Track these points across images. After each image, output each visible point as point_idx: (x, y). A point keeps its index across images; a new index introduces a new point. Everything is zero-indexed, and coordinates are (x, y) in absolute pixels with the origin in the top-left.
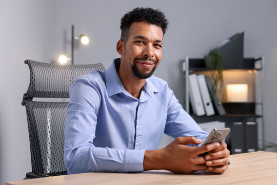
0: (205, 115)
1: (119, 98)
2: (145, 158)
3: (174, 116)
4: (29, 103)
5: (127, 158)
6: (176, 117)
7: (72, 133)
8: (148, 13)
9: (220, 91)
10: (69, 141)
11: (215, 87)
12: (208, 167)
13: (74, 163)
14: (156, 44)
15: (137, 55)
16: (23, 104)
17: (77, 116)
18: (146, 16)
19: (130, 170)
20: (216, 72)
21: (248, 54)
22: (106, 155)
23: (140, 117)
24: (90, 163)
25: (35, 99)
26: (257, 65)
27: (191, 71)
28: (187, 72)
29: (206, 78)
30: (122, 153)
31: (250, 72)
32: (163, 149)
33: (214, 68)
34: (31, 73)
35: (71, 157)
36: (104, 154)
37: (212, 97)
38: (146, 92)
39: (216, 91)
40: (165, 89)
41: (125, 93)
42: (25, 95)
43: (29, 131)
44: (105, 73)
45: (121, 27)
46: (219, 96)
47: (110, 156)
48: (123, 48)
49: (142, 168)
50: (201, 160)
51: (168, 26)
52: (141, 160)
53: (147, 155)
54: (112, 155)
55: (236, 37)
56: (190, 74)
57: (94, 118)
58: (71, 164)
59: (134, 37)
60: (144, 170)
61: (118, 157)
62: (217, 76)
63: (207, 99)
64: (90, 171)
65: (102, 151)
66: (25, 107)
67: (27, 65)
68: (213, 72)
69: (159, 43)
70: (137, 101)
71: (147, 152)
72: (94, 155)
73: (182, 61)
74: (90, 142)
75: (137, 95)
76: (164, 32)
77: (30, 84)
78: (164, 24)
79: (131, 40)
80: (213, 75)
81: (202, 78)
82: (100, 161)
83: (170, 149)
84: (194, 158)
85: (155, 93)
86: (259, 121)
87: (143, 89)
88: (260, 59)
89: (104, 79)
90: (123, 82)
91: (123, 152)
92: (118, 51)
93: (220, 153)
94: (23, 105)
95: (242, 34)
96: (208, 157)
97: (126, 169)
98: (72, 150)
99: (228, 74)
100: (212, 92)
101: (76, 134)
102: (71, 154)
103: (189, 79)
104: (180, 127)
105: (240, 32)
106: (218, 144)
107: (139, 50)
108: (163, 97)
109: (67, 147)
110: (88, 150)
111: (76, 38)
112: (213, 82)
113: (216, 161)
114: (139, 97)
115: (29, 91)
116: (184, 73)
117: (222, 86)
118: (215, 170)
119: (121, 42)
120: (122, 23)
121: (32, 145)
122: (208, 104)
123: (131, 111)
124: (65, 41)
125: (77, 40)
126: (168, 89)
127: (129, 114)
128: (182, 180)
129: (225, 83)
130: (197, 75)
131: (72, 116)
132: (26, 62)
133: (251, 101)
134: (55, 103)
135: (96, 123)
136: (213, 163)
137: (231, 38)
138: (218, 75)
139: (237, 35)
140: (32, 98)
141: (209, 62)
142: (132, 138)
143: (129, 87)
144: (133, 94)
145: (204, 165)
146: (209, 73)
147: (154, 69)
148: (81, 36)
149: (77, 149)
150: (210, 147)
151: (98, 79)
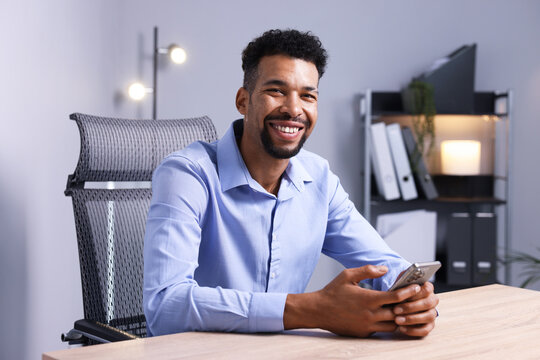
0: (401, 199)
1: (241, 194)
2: (287, 308)
3: (340, 224)
4: (78, 192)
5: (255, 308)
6: (344, 226)
7: (157, 260)
8: (289, 38)
9: (428, 155)
10: (152, 274)
11: (420, 148)
12: (398, 326)
13: (161, 314)
14: (305, 94)
15: (270, 111)
16: (68, 193)
17: (165, 228)
18: (285, 44)
19: (261, 329)
20: (423, 119)
21: (483, 84)
22: (219, 301)
23: (279, 227)
24: (189, 315)
25: (88, 185)
26: (500, 106)
27: (376, 117)
28: (368, 119)
29: (404, 129)
30: (246, 299)
31: (486, 118)
32: (319, 292)
33: (419, 112)
34: (83, 139)
35: (156, 304)
36: (214, 301)
37: (413, 165)
38: (289, 180)
39: (420, 155)
40: (325, 175)
41: (252, 186)
42: (71, 177)
43: (79, 243)
44: (216, 147)
45: (243, 67)
46: (426, 164)
47: (224, 304)
48: (246, 103)
49: (280, 326)
50: (387, 315)
51: (328, 61)
52: (280, 312)
53: (291, 303)
54: (228, 301)
55: (462, 53)
56: (374, 122)
57: (196, 232)
58: (156, 316)
59: (264, 82)
60: (286, 329)
61: (238, 307)
62: (423, 127)
63: (405, 169)
64: (189, 330)
65: (209, 295)
66: (70, 198)
67: (74, 122)
68: (416, 118)
69: (311, 93)
70: (273, 198)
71: (290, 297)
72: (196, 302)
73: (360, 97)
74: (190, 277)
75: (272, 187)
76: (321, 73)
77: (81, 159)
78: (319, 57)
79: (260, 87)
80: (416, 126)
81: (395, 131)
82: (206, 313)
83: (331, 292)
84: (374, 311)
85: (305, 182)
86: (501, 210)
87: (285, 175)
88: (505, 95)
89: (214, 159)
90: (249, 163)
91: (249, 297)
92: (238, 108)
93: (420, 303)
94: (67, 195)
95: (474, 47)
96: (399, 310)
97: (253, 327)
98: (157, 292)
99: (444, 122)
100: (413, 156)
101: (163, 261)
102: (156, 299)
103: (370, 130)
104: (350, 243)
105: (469, 42)
106: (417, 288)
107: (274, 102)
108: (321, 189)
109: (149, 285)
110: (185, 292)
111: (162, 51)
112: (416, 138)
113: (412, 317)
114: (276, 191)
115: (78, 171)
116: (363, 119)
117: (432, 145)
118: (411, 332)
119: (242, 93)
120: (244, 60)
121: (84, 269)
122: (406, 179)
123: (263, 218)
124: (142, 56)
125: (162, 54)
126: (330, 173)
127: (259, 223)
128: (351, 351)
129: (437, 138)
130: (388, 124)
131: (157, 229)
132: (73, 117)
133: (486, 172)
134: (125, 191)
135: (199, 241)
136: (408, 320)
137: (451, 56)
138: (426, 125)
139: (464, 47)
140: (83, 183)
141: (409, 100)
142: (263, 264)
143: (259, 173)
144: (265, 186)
145: (392, 322)
146: (409, 120)
147: (304, 139)
148: (171, 47)
149: (167, 291)
150: (404, 294)
151: (203, 161)
